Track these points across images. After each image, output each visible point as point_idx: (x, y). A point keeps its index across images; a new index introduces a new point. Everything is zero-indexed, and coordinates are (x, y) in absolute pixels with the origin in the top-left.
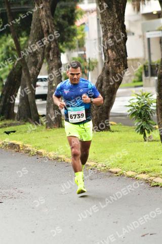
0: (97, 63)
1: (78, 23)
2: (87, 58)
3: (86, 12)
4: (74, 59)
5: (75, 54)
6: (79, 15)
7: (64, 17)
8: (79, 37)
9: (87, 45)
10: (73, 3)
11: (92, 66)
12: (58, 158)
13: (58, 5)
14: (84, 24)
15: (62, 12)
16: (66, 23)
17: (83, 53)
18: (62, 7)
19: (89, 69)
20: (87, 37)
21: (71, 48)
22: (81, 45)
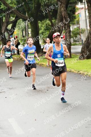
0: (85, 30)
1: (77, 13)
2: (81, 28)
3: (80, 8)
4: (75, 28)
5: (75, 27)
6: (77, 10)
7: (70, 11)
8: (77, 19)
9: (80, 23)
10: (74, 5)
11: (83, 32)
12: (71, 71)
13: (68, 6)
14: (79, 14)
15: (70, 9)
16: (72, 13)
17: (79, 26)
18: (70, 7)
19: (82, 33)
20: (80, 19)
21: (74, 24)
22: (78, 23)
